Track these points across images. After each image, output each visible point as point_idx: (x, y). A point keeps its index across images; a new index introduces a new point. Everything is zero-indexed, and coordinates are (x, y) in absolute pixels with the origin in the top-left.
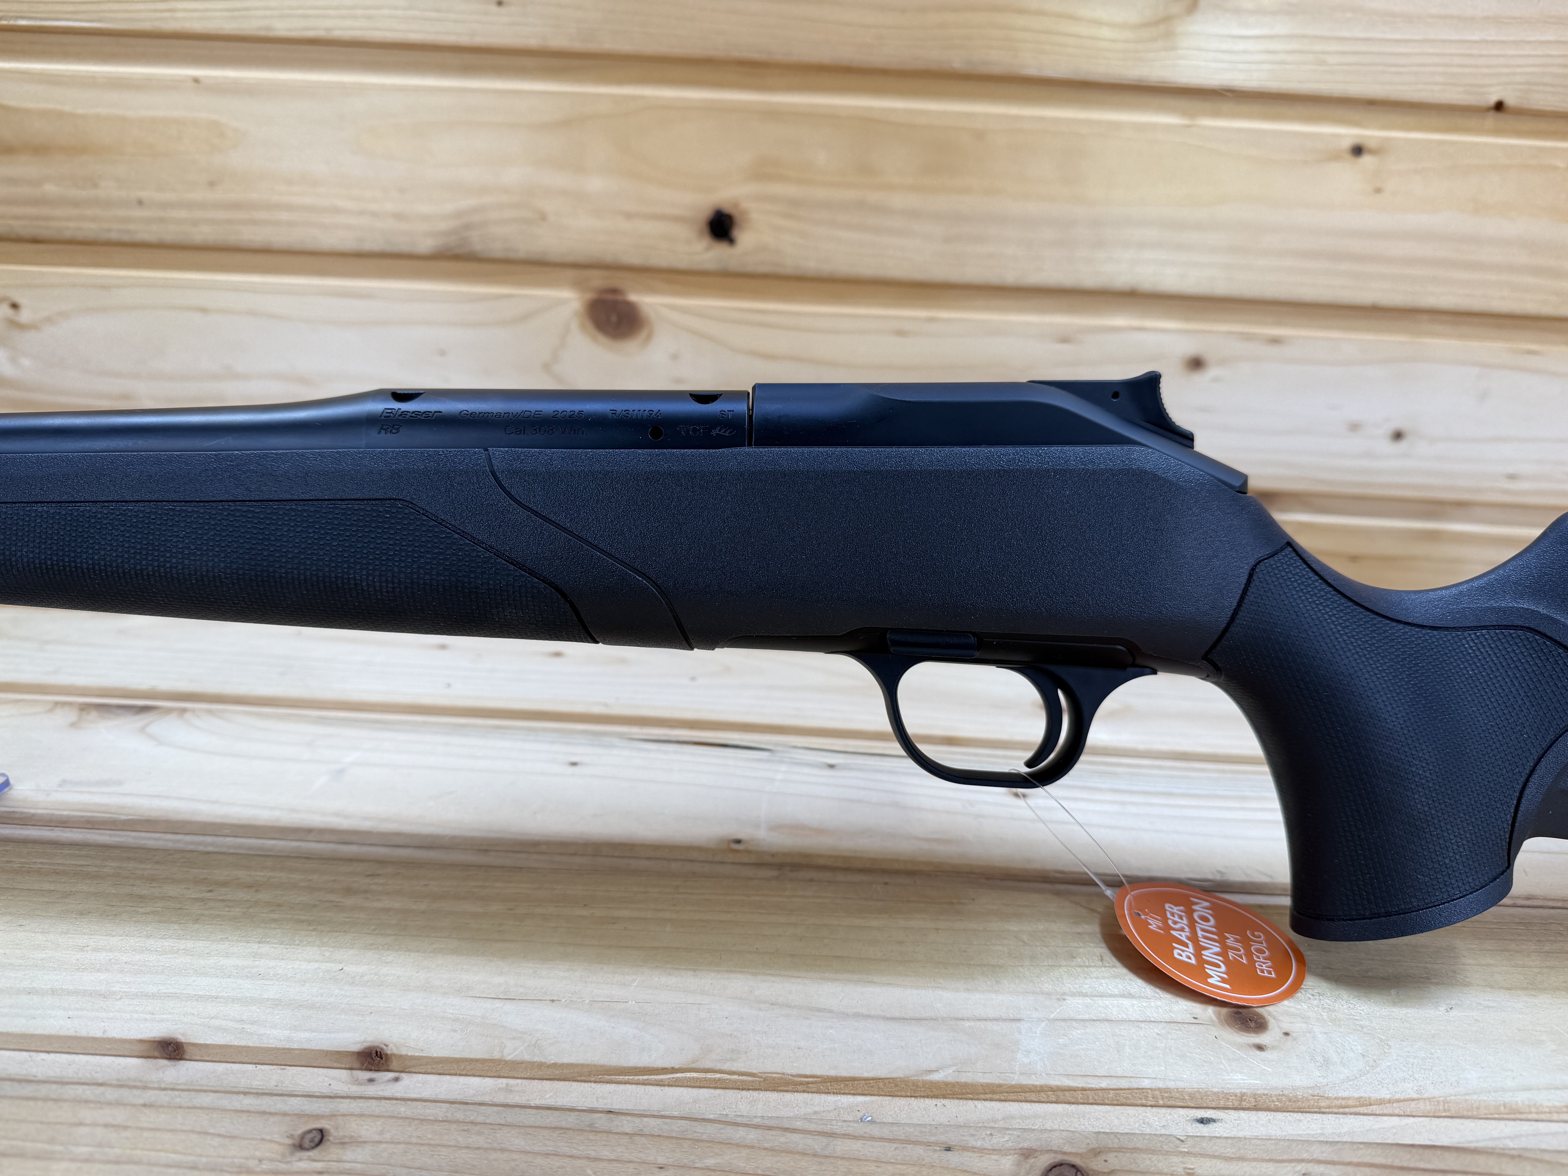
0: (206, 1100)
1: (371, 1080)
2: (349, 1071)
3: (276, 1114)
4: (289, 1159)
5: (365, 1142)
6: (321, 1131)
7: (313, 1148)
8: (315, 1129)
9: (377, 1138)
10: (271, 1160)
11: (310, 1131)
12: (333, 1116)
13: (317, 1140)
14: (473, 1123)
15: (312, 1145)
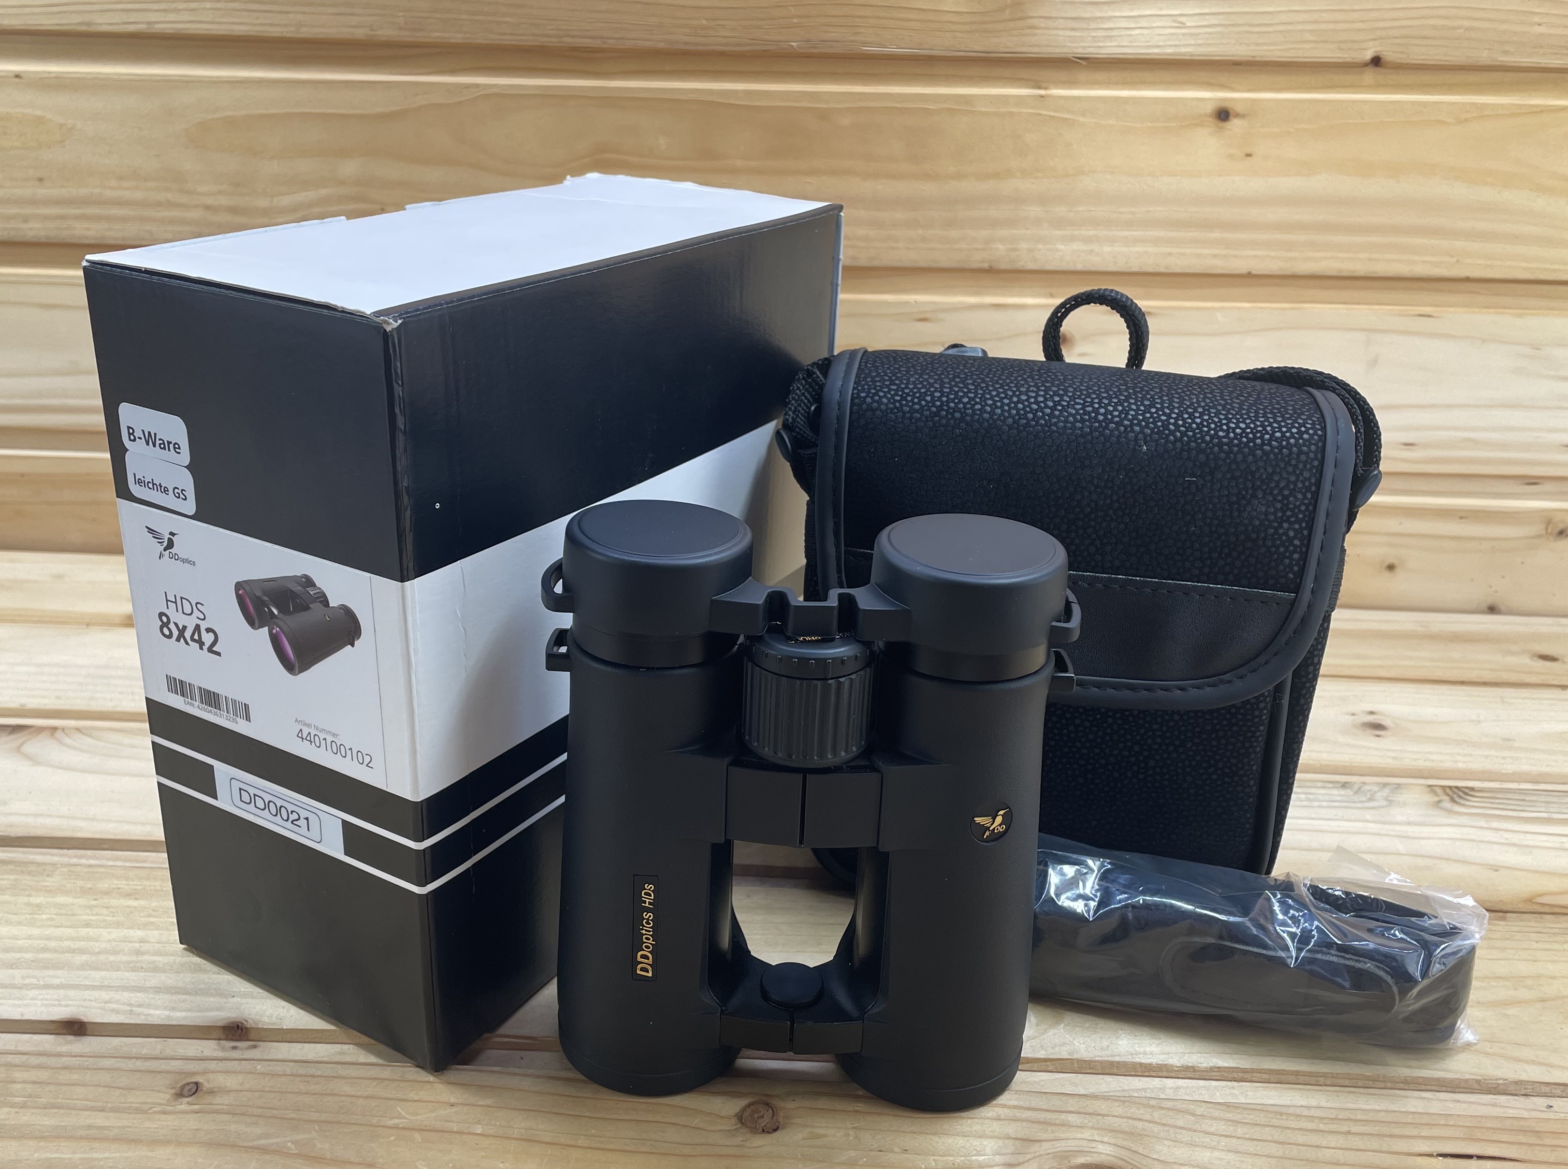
0: (107, 1063)
1: (234, 1048)
2: (216, 1041)
3: (161, 1072)
4: (173, 1104)
5: (230, 1091)
6: (197, 1083)
7: (191, 1096)
8: (192, 1083)
9: (239, 1088)
10: (160, 1104)
11: (188, 1084)
12: (204, 1072)
13: (194, 1090)
14: (313, 1076)
15: (190, 1093)
